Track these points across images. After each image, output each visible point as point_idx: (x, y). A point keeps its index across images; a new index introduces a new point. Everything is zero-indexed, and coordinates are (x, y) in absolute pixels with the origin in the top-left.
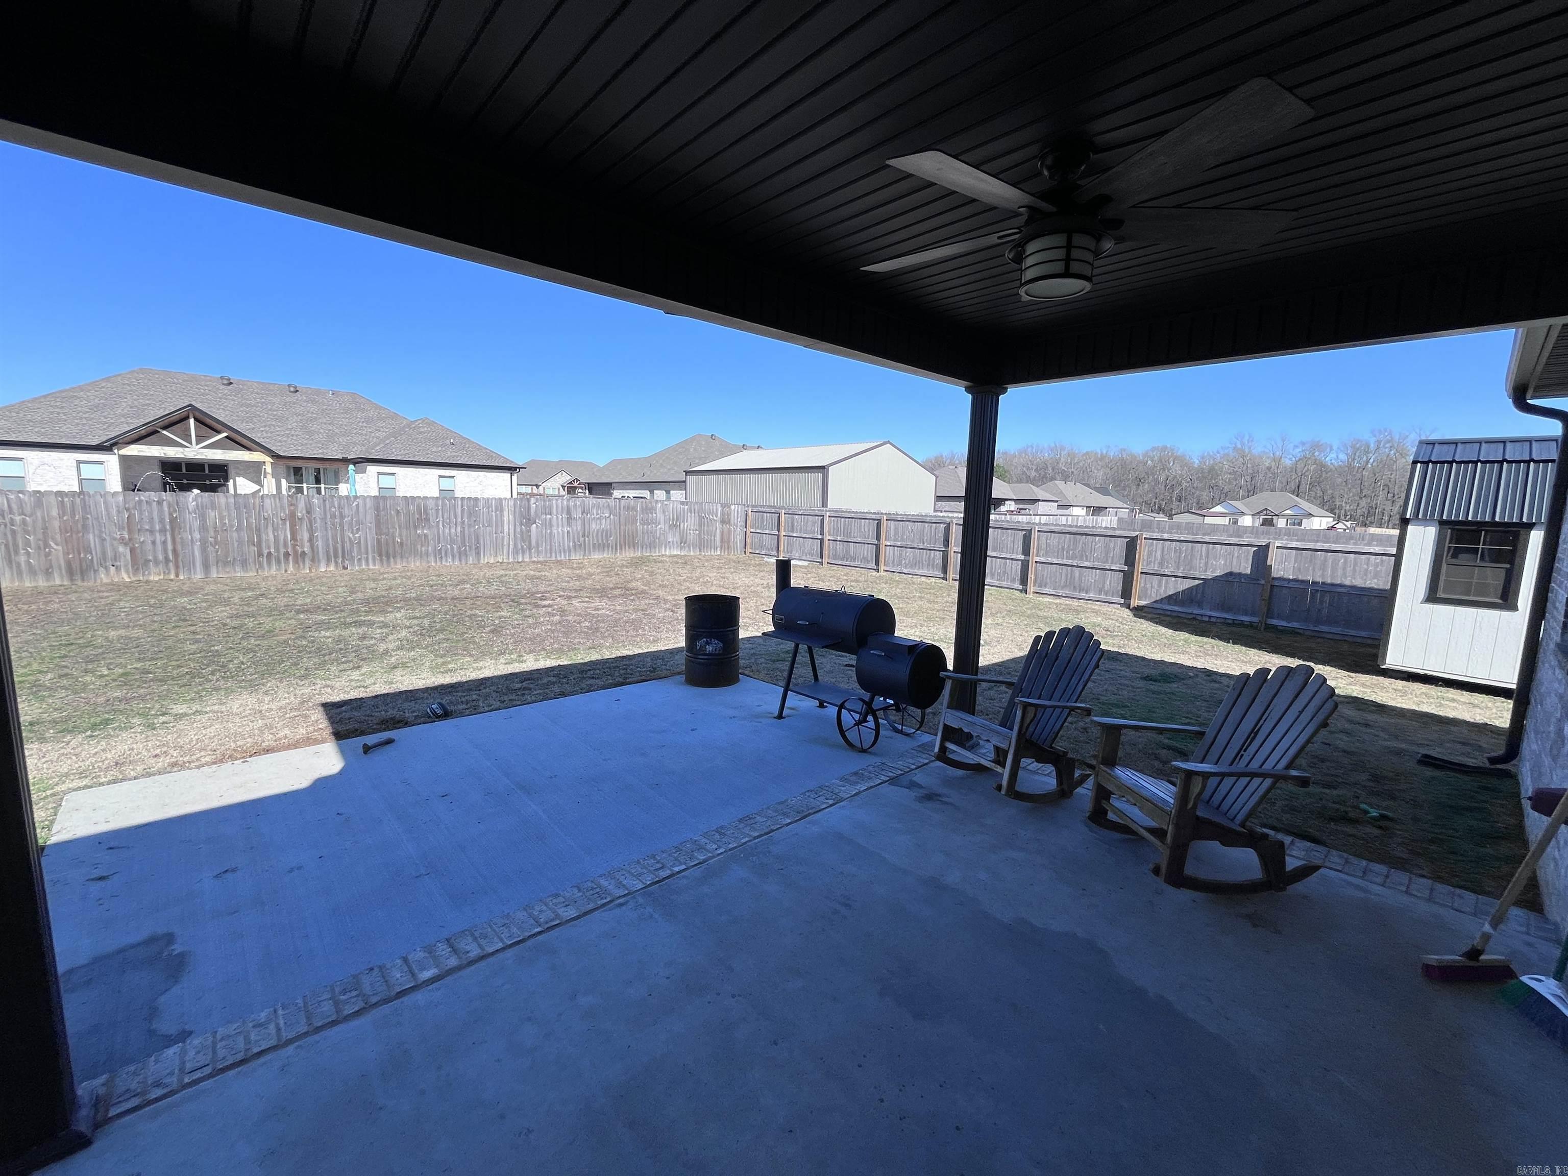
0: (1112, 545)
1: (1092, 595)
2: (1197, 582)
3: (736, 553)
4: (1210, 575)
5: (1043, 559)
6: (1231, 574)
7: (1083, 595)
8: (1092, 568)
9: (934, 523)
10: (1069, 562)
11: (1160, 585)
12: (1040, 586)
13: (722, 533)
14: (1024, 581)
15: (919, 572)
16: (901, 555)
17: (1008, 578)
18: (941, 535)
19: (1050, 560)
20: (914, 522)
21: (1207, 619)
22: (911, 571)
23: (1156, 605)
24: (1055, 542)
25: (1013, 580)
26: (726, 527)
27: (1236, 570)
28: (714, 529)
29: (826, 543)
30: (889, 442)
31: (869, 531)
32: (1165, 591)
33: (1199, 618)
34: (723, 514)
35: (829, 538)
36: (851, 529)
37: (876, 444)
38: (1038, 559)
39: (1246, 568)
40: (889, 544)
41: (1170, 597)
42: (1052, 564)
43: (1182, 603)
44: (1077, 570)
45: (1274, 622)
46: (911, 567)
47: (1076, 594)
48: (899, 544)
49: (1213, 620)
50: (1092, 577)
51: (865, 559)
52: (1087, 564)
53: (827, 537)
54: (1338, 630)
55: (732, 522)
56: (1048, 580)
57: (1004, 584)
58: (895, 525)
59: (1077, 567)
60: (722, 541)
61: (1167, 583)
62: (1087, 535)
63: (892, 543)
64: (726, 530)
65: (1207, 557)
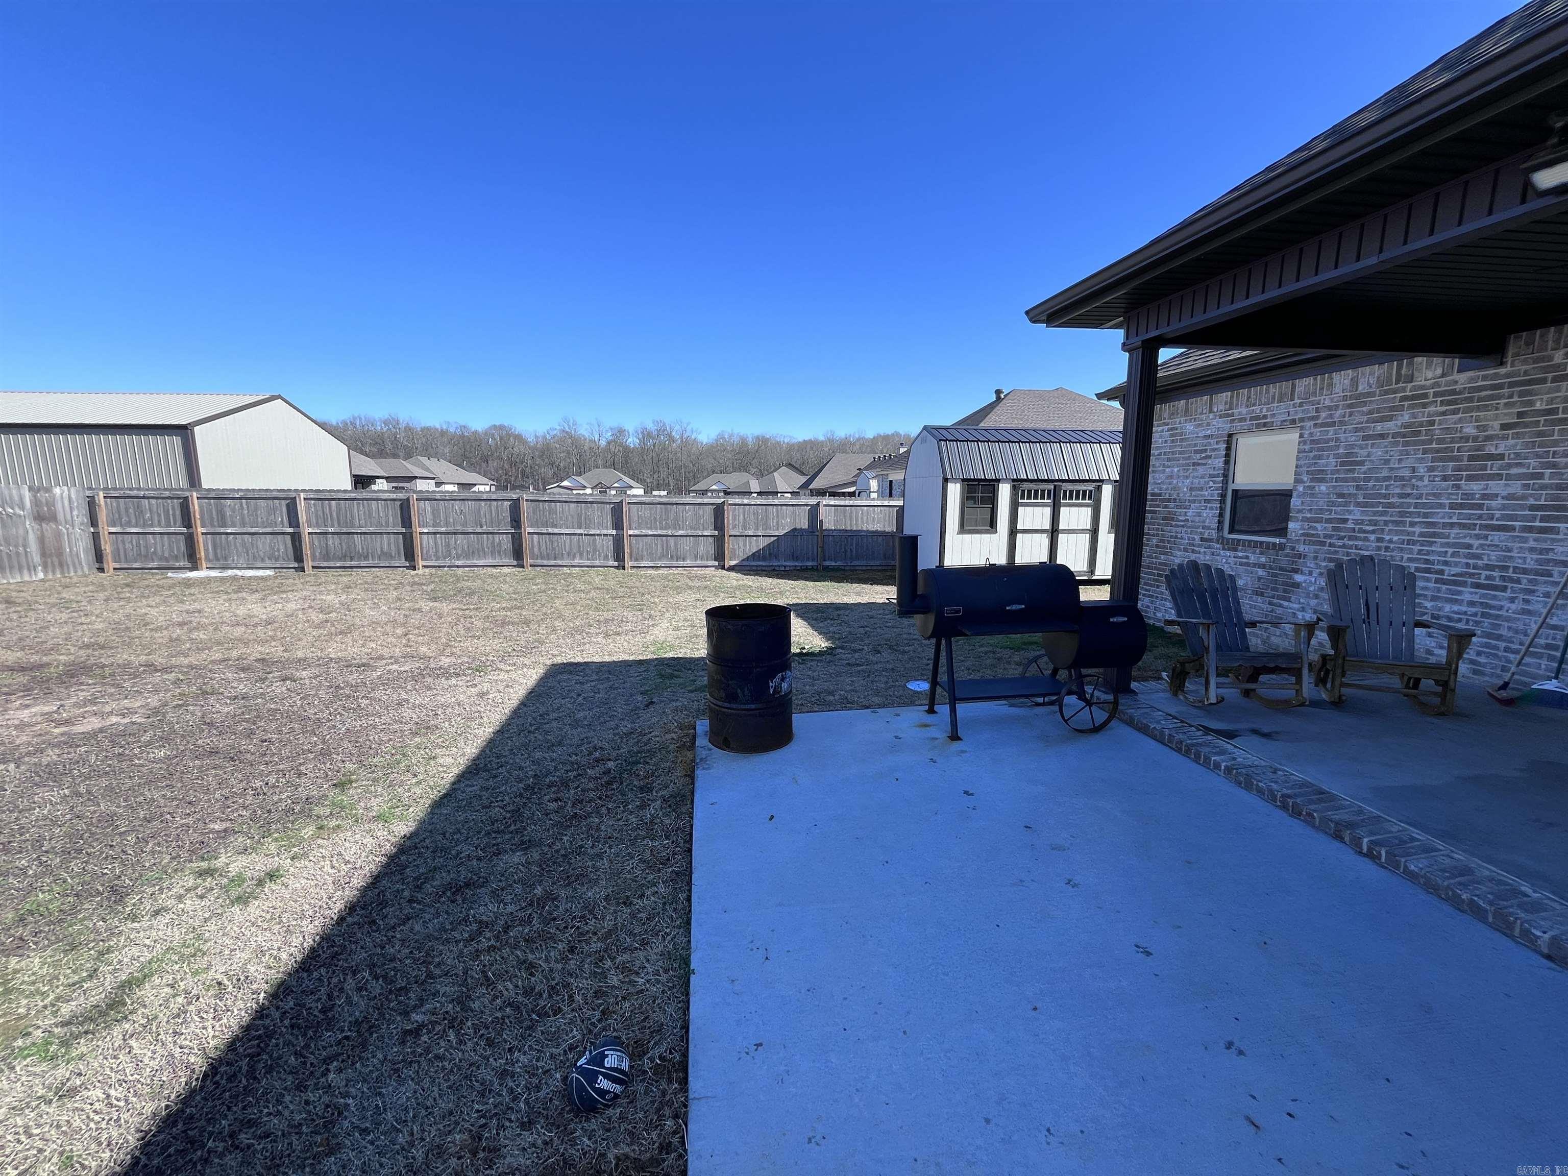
0: (701, 513)
1: (688, 562)
2: (773, 539)
3: (80, 573)
4: (782, 532)
5: (637, 532)
6: (795, 530)
7: (681, 563)
8: (686, 536)
9: (495, 500)
10: (664, 532)
11: (745, 545)
12: (637, 560)
13: (41, 540)
14: (619, 555)
15: (481, 562)
16: (448, 545)
17: (599, 556)
18: (507, 514)
19: (644, 532)
20: (463, 500)
21: (783, 568)
22: (469, 562)
23: (745, 563)
24: (647, 513)
25: (606, 558)
26: (49, 528)
27: (798, 527)
28: (21, 532)
29: (306, 538)
30: (279, 397)
31: (387, 516)
32: (750, 549)
33: (777, 568)
34: (36, 503)
35: (311, 530)
36: (352, 516)
37: (261, 398)
38: (631, 532)
39: (804, 524)
40: (426, 531)
41: (754, 554)
42: (646, 536)
43: (764, 559)
44: (671, 540)
45: (827, 563)
46: (467, 557)
47: (675, 563)
48: (443, 529)
49: (788, 569)
50: (686, 545)
51: (387, 555)
52: (681, 532)
53: (306, 530)
54: (864, 563)
55: (60, 516)
56: (645, 553)
57: (597, 563)
58: (432, 507)
59: (672, 536)
60: (43, 554)
61: (750, 543)
62: (677, 504)
63: (431, 530)
64: (48, 534)
65: (778, 516)
